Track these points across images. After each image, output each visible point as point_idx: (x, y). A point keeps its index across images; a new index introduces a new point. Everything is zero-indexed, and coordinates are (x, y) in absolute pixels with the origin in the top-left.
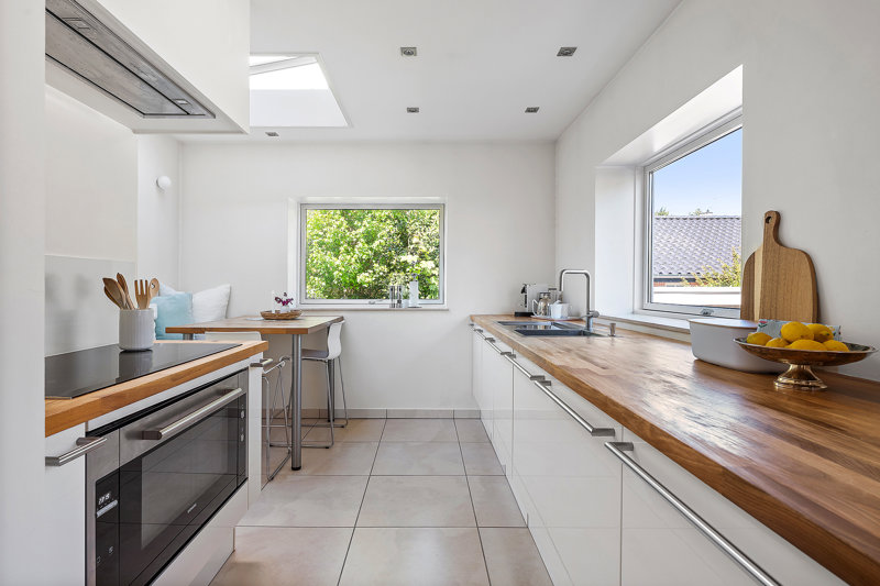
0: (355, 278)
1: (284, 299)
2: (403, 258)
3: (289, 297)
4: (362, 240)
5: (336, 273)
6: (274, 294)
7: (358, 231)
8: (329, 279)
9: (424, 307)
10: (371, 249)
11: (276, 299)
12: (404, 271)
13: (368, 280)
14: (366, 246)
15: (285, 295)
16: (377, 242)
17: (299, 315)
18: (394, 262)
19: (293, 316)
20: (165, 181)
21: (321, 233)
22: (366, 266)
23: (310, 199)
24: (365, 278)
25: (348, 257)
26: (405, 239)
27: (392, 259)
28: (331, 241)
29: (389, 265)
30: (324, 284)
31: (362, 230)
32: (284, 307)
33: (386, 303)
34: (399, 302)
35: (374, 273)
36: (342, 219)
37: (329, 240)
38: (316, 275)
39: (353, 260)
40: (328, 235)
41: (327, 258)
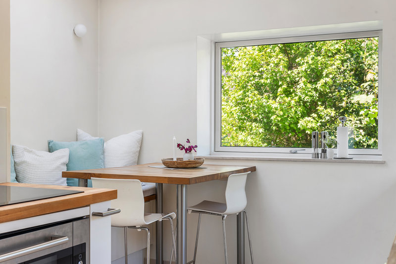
0: (296, 123)
1: (187, 146)
2: (357, 99)
3: (192, 144)
4: (304, 79)
5: (273, 118)
6: (176, 140)
7: (300, 68)
8: (267, 126)
9: (355, 158)
10: (316, 90)
11: (179, 145)
12: (358, 115)
13: (310, 125)
14: (309, 85)
15: (188, 141)
16: (322, 81)
17: (202, 163)
18: (344, 104)
19: (194, 165)
20: (81, 29)
21: (257, 74)
22: (310, 109)
23: (226, 36)
24: (308, 123)
25: (287, 99)
26: (360, 75)
27: (341, 101)
28: (269, 81)
29: (337, 108)
30: (261, 130)
31: (304, 67)
32: (187, 155)
33: (308, 153)
34: (324, 151)
35: (320, 117)
36: (281, 56)
37: (266, 81)
38: (255, 120)
39: (293, 102)
40: (264, 76)
41: (264, 101)
